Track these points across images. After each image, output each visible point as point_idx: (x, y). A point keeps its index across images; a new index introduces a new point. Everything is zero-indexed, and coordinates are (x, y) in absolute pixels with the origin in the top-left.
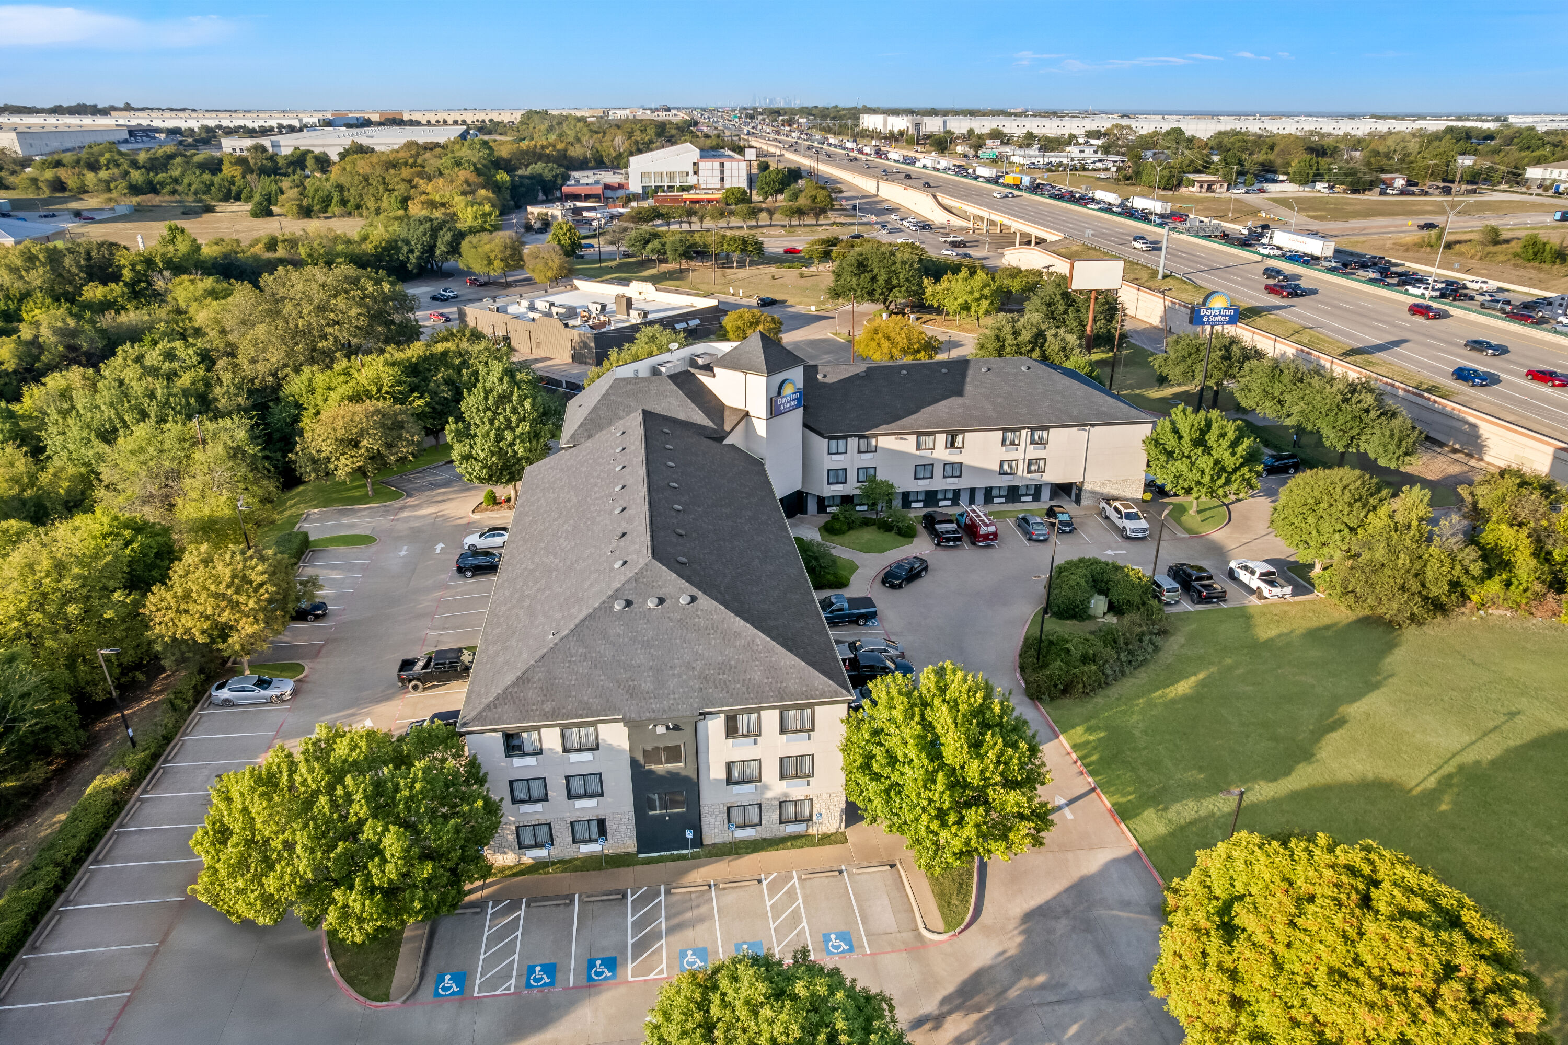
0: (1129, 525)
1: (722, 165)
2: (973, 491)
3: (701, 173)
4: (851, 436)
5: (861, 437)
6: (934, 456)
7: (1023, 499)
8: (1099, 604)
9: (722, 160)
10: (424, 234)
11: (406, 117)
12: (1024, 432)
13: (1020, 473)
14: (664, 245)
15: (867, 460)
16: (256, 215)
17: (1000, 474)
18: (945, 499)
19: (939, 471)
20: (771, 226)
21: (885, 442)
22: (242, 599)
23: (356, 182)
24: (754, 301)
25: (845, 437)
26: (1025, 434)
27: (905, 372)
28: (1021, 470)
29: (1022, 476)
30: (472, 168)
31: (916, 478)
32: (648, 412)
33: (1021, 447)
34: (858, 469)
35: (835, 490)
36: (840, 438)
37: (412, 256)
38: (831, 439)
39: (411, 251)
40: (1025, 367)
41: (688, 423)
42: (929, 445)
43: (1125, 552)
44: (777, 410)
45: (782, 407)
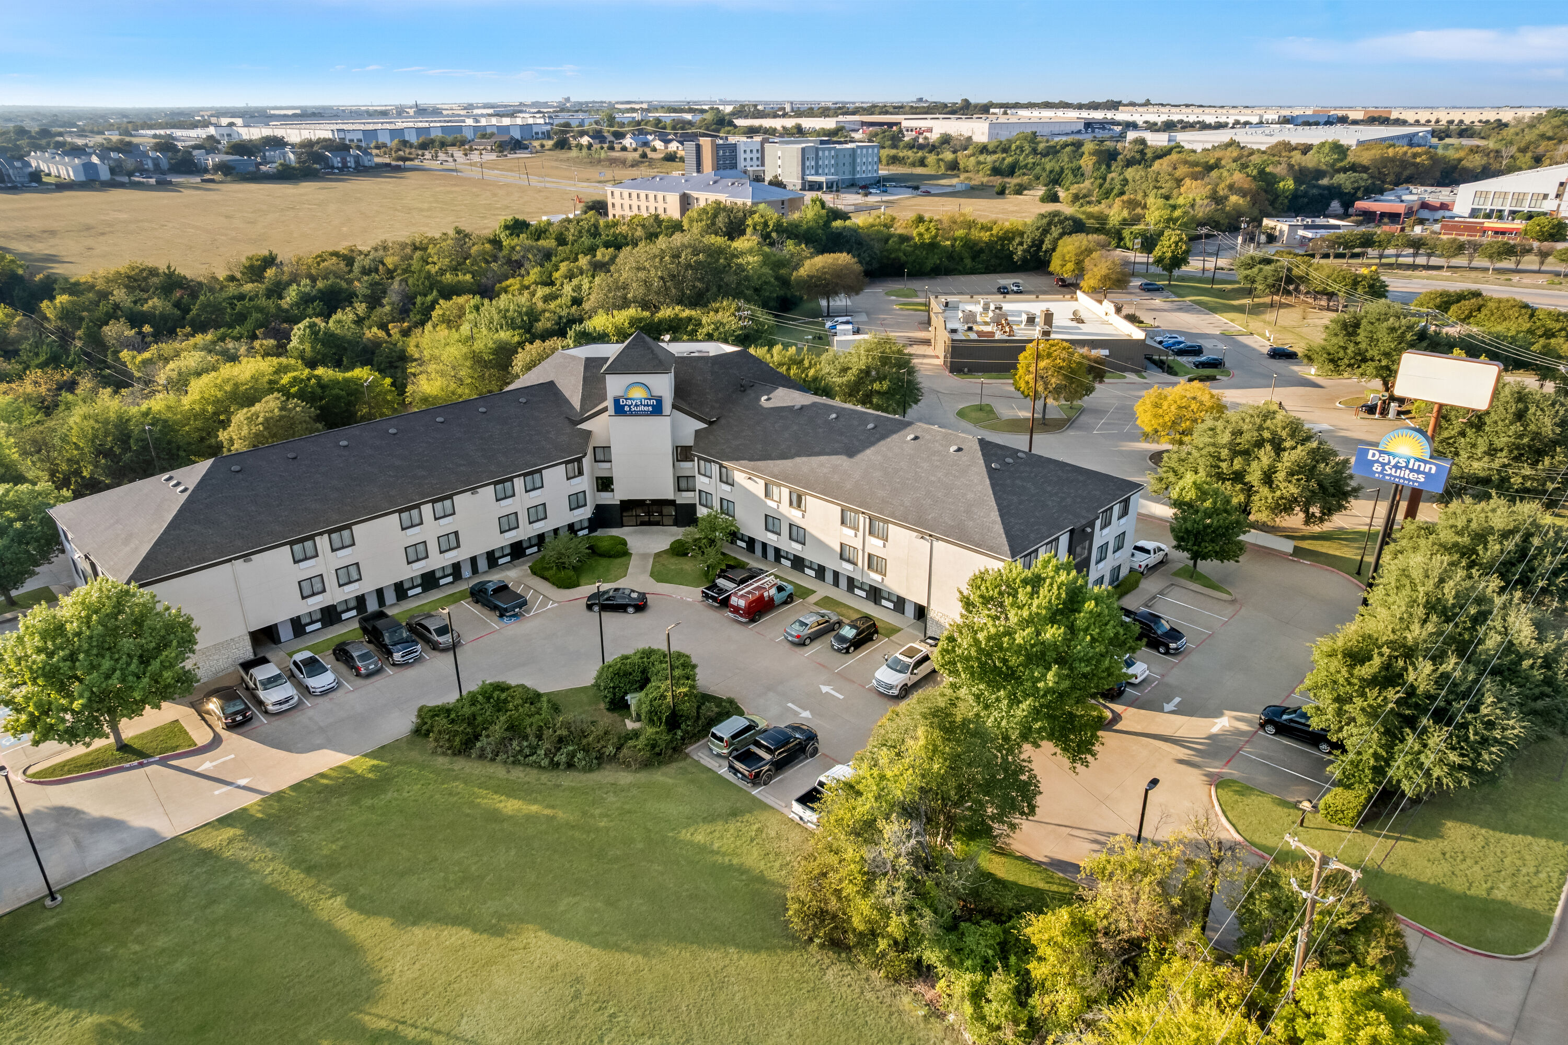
4: (715, 462)
5: (722, 465)
6: (780, 510)
7: (883, 603)
10: (1039, 229)
11: (1394, 115)
12: (861, 517)
13: (860, 564)
15: (727, 492)
16: (1043, 200)
17: (841, 558)
19: (785, 530)
21: (741, 479)
25: (711, 461)
26: (863, 521)
27: (834, 416)
28: (862, 561)
29: (863, 572)
31: (767, 529)
32: (551, 384)
33: (860, 534)
34: (721, 499)
35: (702, 512)
36: (706, 460)
37: (1020, 248)
38: (700, 458)
39: (1021, 244)
40: (955, 448)
41: (567, 402)
42: (776, 498)
43: (841, 697)
44: (620, 410)
45: (627, 408)
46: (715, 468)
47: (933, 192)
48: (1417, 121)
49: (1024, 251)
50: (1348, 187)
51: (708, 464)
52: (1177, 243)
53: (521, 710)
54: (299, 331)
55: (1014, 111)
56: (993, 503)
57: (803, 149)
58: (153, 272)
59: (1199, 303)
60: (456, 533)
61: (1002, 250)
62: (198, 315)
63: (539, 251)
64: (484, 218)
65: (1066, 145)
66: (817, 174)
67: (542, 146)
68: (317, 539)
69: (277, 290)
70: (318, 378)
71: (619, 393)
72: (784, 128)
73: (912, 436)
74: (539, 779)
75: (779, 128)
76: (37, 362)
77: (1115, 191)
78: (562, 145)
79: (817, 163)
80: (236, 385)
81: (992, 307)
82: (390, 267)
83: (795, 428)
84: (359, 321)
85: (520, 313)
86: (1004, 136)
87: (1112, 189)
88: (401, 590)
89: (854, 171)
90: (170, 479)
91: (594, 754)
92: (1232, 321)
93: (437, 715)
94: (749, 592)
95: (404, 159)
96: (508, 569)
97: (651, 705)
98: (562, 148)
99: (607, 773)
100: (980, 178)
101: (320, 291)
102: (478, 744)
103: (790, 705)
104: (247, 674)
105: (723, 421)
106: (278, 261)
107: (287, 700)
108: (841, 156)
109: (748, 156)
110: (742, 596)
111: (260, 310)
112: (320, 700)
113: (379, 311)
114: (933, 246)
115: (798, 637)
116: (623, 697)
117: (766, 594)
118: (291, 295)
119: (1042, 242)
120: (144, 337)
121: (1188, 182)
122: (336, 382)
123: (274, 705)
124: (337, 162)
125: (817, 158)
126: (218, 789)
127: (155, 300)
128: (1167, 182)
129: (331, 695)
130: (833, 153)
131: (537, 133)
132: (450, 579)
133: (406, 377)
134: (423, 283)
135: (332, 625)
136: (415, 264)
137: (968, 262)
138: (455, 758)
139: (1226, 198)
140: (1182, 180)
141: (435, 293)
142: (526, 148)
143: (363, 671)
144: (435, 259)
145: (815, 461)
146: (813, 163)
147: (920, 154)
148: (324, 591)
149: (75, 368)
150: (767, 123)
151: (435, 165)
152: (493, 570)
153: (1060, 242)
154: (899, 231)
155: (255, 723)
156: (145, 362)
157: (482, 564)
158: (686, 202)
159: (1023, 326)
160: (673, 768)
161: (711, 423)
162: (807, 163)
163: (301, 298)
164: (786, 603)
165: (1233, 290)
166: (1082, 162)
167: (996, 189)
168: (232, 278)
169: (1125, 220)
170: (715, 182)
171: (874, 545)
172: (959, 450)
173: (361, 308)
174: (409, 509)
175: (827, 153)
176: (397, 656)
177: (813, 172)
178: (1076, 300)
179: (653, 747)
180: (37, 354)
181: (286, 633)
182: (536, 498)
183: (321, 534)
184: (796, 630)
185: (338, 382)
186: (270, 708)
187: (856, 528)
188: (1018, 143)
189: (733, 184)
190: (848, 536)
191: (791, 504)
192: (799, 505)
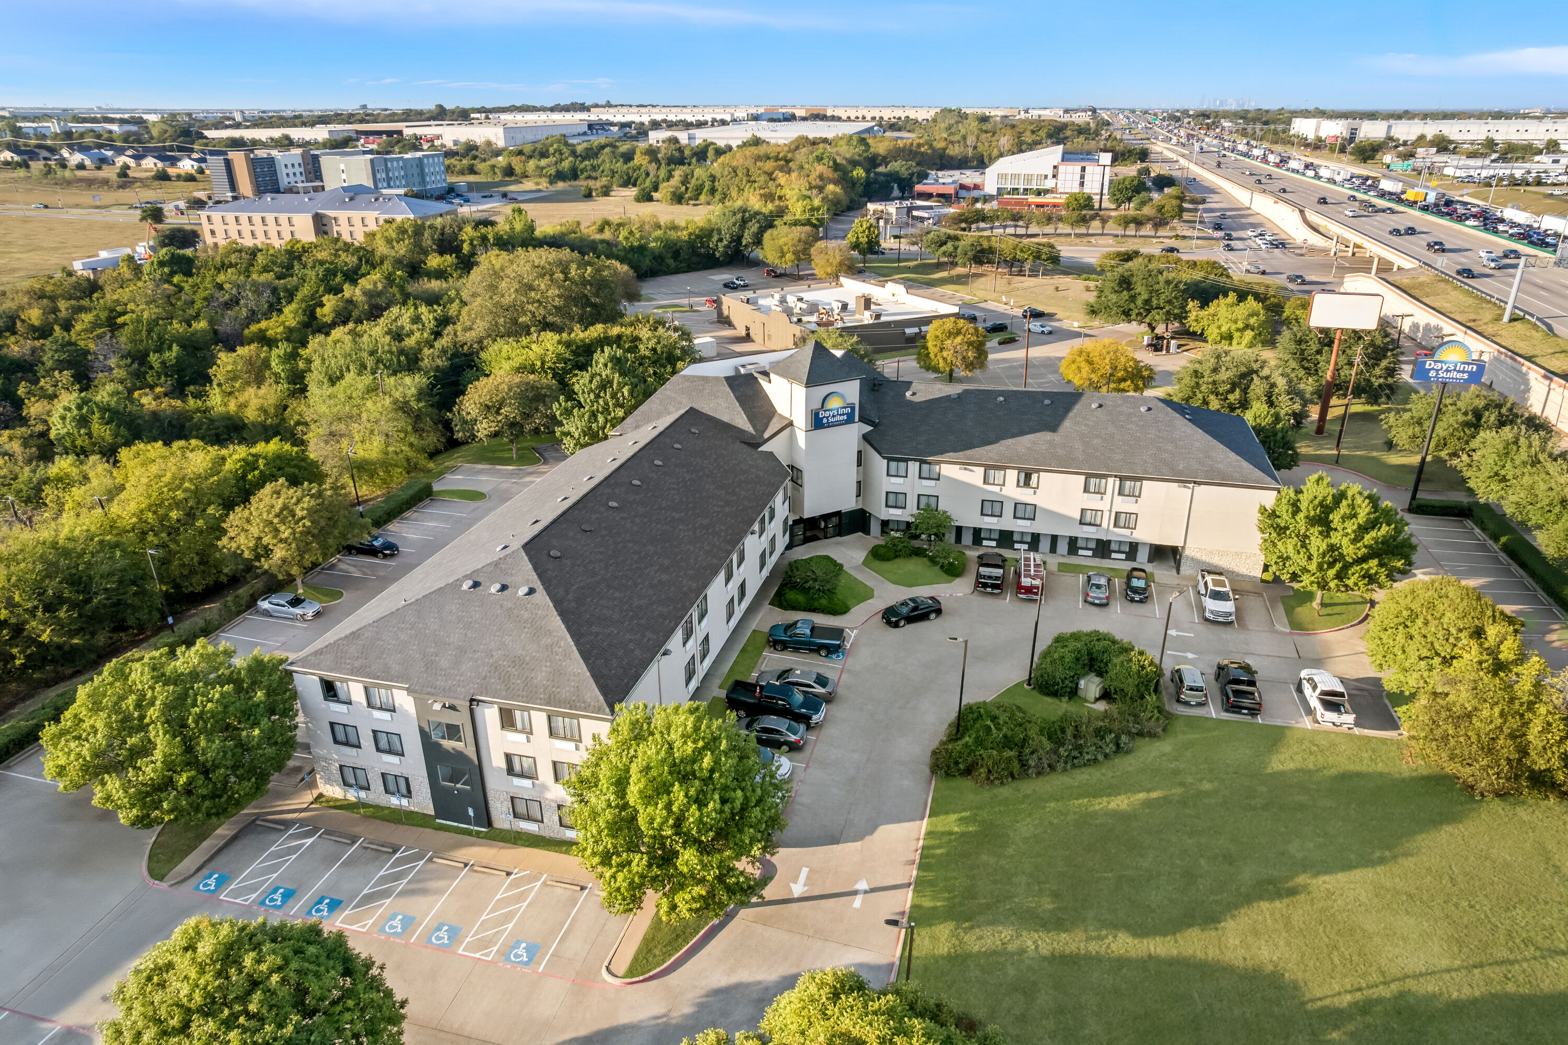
0: (1211, 605)
1: (1083, 169)
2: (1054, 539)
3: (1060, 176)
4: (911, 460)
5: (922, 462)
6: (1003, 492)
7: (1114, 555)
8: (1091, 686)
9: (1083, 164)
10: (734, 225)
11: (829, 113)
12: (1111, 480)
13: (1105, 525)
14: (956, 248)
15: (928, 486)
16: (638, 200)
17: (1081, 523)
18: (1022, 542)
19: (1008, 510)
20: (1102, 234)
21: (949, 471)
22: (282, 528)
23: (726, 173)
24: (1019, 312)
25: (906, 460)
26: (1112, 484)
27: (1001, 399)
28: (1107, 522)
29: (1108, 530)
30: (831, 163)
31: (982, 514)
33: (1108, 496)
34: (919, 496)
37: (720, 245)
39: (720, 240)
40: (1145, 408)
41: (729, 426)
42: (999, 481)
44: (819, 423)
45: (825, 421)
46: (913, 467)
47: (520, 198)
48: (849, 117)
49: (724, 247)
50: (904, 173)
51: (902, 465)
52: (869, 228)
55: (497, 115)
56: (1221, 446)
57: (372, 161)
61: (702, 247)
65: (603, 147)
66: (389, 187)
72: (272, 139)
79: (387, 175)
81: (790, 299)
83: (971, 415)
86: (531, 139)
89: (423, 182)
90: (476, 585)
105: (886, 421)
108: (409, 166)
109: (290, 170)
119: (739, 238)
125: (387, 170)
130: (401, 164)
137: (671, 262)
139: (824, 187)
145: (1025, 441)
146: (384, 176)
158: (320, 222)
161: (876, 425)
162: (379, 176)
165: (922, 265)
167: (583, 193)
170: (351, 199)
171: (1123, 505)
172: (1149, 409)
175: (395, 164)
177: (385, 185)
183: (694, 600)
184: (1096, 594)
187: (1101, 493)
188: (555, 146)
189: (376, 200)
190: (1092, 502)
191: (1018, 485)
192: (1027, 484)
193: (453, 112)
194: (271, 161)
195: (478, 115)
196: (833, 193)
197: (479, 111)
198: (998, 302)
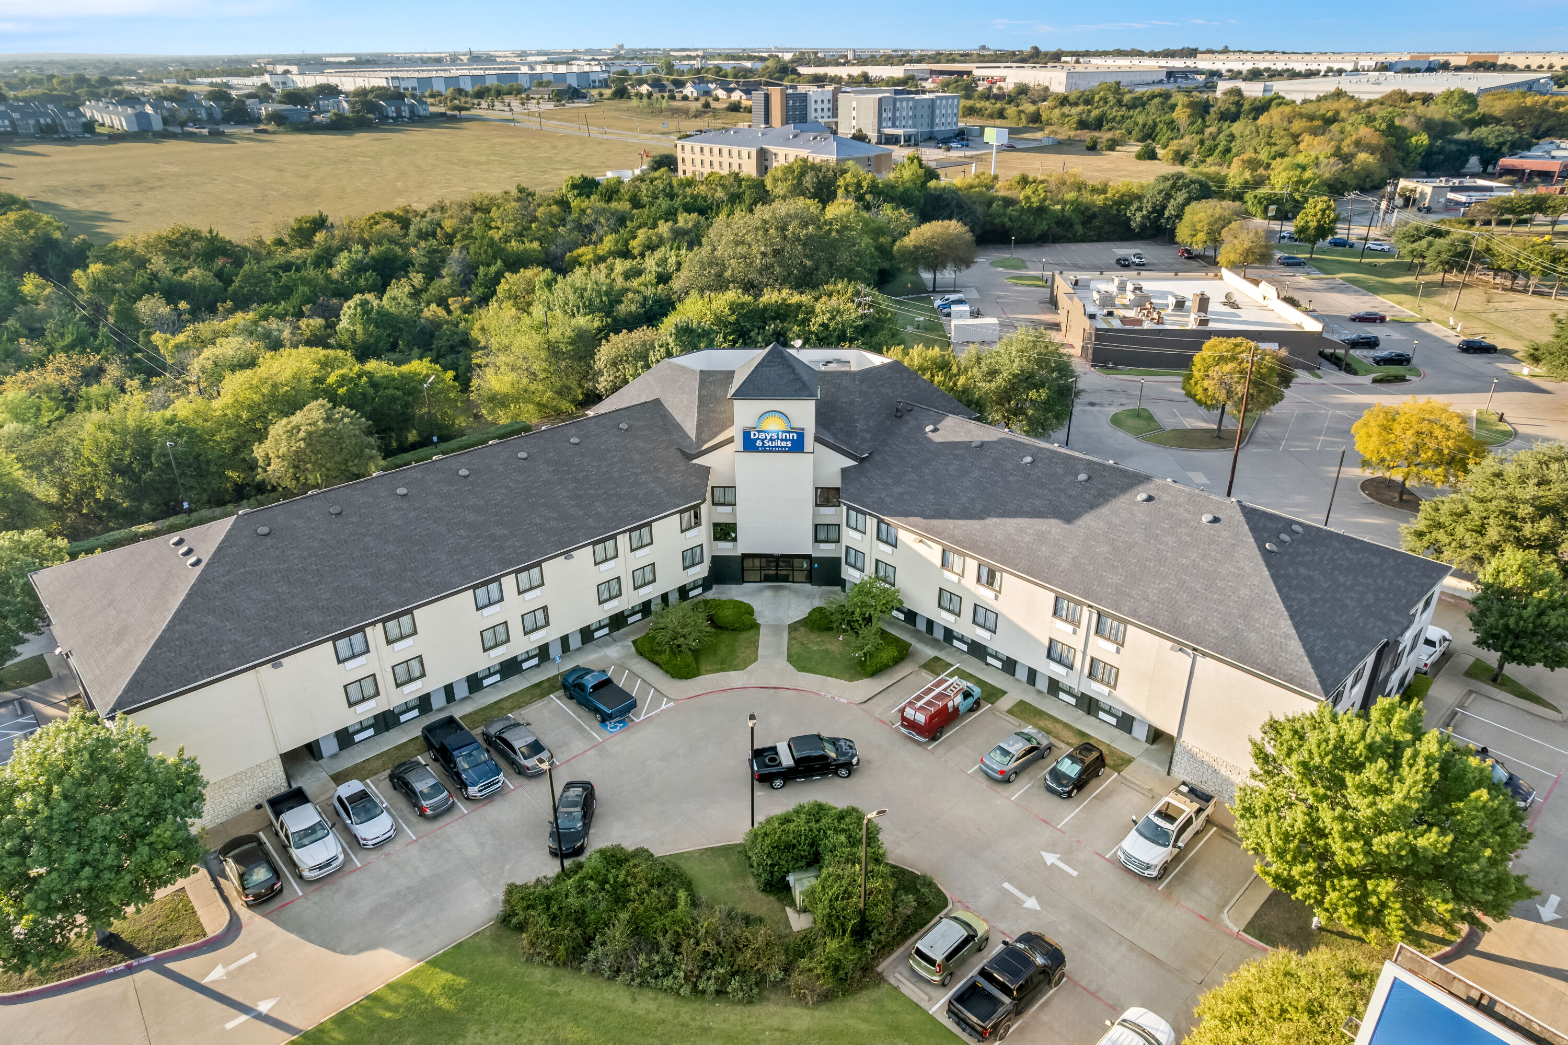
4: (869, 514)
5: (882, 520)
6: (962, 585)
12: (1086, 611)
13: (1077, 670)
15: (885, 552)
16: (1140, 157)
17: (1052, 659)
19: (967, 610)
21: (906, 537)
25: (864, 514)
26: (1087, 616)
28: (1079, 666)
30: (1385, 126)
31: (940, 605)
32: (657, 403)
33: (1082, 631)
34: (877, 561)
35: (850, 574)
36: (858, 511)
37: (1139, 214)
38: (849, 508)
39: (1140, 209)
40: (1210, 517)
41: (678, 428)
42: (958, 568)
43: (1075, 874)
44: (750, 445)
45: (759, 443)
46: (872, 524)
47: (1018, 147)
49: (1143, 217)
50: (1486, 142)
51: (861, 517)
52: (1324, 211)
53: (647, 901)
54: (349, 308)
55: (1086, 59)
56: (1280, 606)
57: (880, 100)
58: (195, 236)
59: (1354, 282)
60: (545, 609)
61: (1118, 215)
62: (240, 287)
63: (612, 214)
64: (545, 172)
65: (1154, 97)
66: (894, 126)
67: (601, 95)
68: (368, 630)
69: (326, 259)
70: (370, 375)
71: (750, 423)
72: (850, 76)
73: (1144, 496)
74: (677, 1015)
75: (845, 76)
76: (62, 344)
77: (1220, 148)
78: (621, 94)
79: (894, 114)
80: (275, 386)
81: (1130, 286)
82: (449, 230)
83: (977, 473)
84: (416, 294)
85: (599, 293)
86: (1084, 85)
87: (1216, 146)
88: (474, 683)
89: (932, 124)
90: (180, 542)
91: (753, 979)
92: (1399, 303)
93: (533, 907)
94: (929, 703)
95: (460, 109)
96: (607, 645)
97: (832, 907)
98: (621, 97)
99: (772, 1008)
100: (1066, 132)
101: (373, 258)
102: (591, 956)
103: (1006, 885)
104: (277, 818)
105: (877, 458)
106: (328, 223)
107: (328, 863)
108: (919, 107)
109: (819, 106)
110: (921, 708)
111: (306, 282)
112: (372, 856)
113: (437, 283)
114: (1041, 210)
115: (1002, 772)
116: (784, 878)
117: (950, 704)
118: (343, 262)
119: (1164, 207)
120: (180, 315)
121: (1307, 138)
122: (390, 379)
123: (311, 870)
124: (391, 111)
125: (895, 110)
126: (232, 1018)
127: (195, 269)
128: (1282, 137)
129: (388, 848)
130: (911, 104)
131: (594, 82)
132: (535, 661)
133: (470, 369)
134: (486, 252)
135: (388, 730)
136: (477, 231)
137: (1079, 229)
138: (559, 972)
139: (1353, 156)
140: (1298, 136)
141: (499, 262)
142: (584, 97)
143: (429, 812)
144: (499, 224)
145: (1011, 525)
146: (890, 115)
147: (998, 105)
148: (377, 694)
149: (103, 352)
150: (832, 71)
151: (489, 114)
152: (589, 646)
153: (1188, 209)
154: (1002, 193)
155: (286, 896)
156: (179, 347)
157: (575, 643)
158: (763, 157)
159: (1169, 311)
160: (863, 1002)
161: (862, 460)
162: (884, 115)
163: (353, 267)
164: (971, 710)
165: (1388, 265)
166: (1174, 115)
167: (1087, 144)
168: (280, 242)
169: (1246, 182)
170: (795, 136)
171: (1103, 649)
172: (1216, 520)
173: (418, 279)
174: (486, 584)
175: (905, 104)
176: (473, 791)
177: (890, 124)
178: (1221, 278)
179: (836, 969)
180: (62, 335)
181: (329, 748)
182: (643, 557)
183: (373, 624)
184: (997, 762)
185: (394, 379)
186: (307, 874)
187: (1075, 623)
188: (1102, 94)
189: (815, 138)
190: (1062, 631)
191: (979, 580)
192: (990, 582)
193: (1046, 54)
194: (805, 96)
195: (1068, 59)
196: (1365, 164)
197: (1073, 54)
198: (1445, 323)
